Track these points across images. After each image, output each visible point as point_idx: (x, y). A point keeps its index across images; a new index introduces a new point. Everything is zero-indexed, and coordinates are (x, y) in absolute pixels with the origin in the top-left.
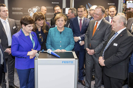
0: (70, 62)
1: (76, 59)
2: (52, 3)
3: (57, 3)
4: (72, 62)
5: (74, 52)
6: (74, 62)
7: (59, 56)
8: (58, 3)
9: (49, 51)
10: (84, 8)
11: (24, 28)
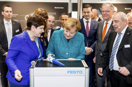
0: (78, 71)
1: (86, 68)
2: (55, 8)
3: (61, 8)
4: (81, 72)
5: (84, 61)
6: (84, 72)
7: (63, 64)
8: (63, 8)
9: (50, 58)
10: (91, 8)
11: (33, 31)
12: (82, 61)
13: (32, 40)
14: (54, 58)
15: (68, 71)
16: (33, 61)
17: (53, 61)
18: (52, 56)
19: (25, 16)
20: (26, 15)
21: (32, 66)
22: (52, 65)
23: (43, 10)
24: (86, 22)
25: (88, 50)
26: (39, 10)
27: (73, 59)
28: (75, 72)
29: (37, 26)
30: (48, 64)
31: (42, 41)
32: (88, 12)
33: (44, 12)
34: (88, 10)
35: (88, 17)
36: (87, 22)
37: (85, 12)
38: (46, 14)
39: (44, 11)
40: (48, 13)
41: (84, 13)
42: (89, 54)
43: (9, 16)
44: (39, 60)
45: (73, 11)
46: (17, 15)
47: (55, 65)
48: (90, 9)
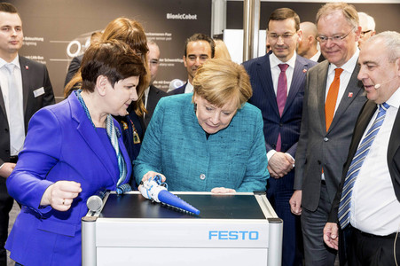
0: (244, 233)
1: (271, 220)
2: (169, 16)
3: (189, 17)
4: (254, 235)
5: (264, 197)
6: (263, 236)
7: (193, 208)
8: (195, 17)
9: (151, 187)
10: (296, 19)
11: (103, 93)
12: (257, 196)
13: (97, 124)
14: (163, 188)
15: (210, 232)
16: (95, 197)
17: (159, 197)
18: (157, 179)
19: (68, 44)
20: (71, 40)
21: (89, 215)
22: (156, 209)
23: (131, 22)
24: (279, 65)
25: (279, 160)
26: (119, 23)
27: (228, 190)
28: (233, 235)
29: (117, 80)
30: (145, 206)
31: (126, 127)
32: (286, 35)
33: (136, 30)
34: (285, 27)
35: (285, 52)
36: (283, 67)
37: (275, 36)
38: (140, 36)
39: (136, 26)
40: (146, 34)
41: (271, 38)
42: (281, 175)
43: (11, 43)
44: (112, 192)
45: (228, 28)
46: (42, 39)
47: (168, 210)
48: (291, 22)
